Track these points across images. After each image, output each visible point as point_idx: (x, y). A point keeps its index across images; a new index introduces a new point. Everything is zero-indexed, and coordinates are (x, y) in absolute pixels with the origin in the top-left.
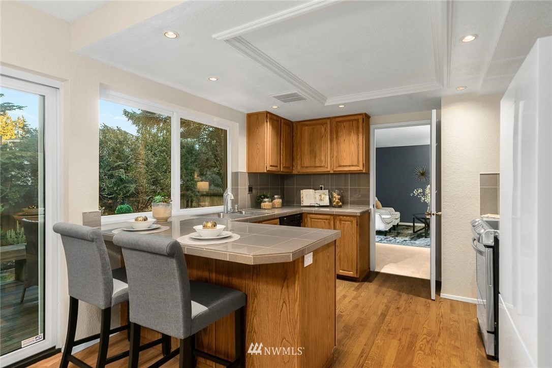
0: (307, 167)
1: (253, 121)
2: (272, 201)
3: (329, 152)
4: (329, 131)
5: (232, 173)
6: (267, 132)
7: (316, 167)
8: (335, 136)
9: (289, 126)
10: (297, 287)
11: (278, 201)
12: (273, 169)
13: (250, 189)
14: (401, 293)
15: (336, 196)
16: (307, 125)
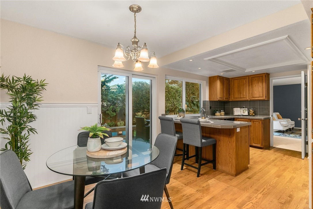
0: (236, 98)
1: (212, 80)
2: (220, 112)
3: (248, 91)
4: (247, 82)
5: (203, 101)
6: (218, 84)
7: (241, 98)
8: (250, 84)
9: (228, 80)
10: (234, 138)
11: (223, 113)
12: (221, 99)
13: (210, 108)
14: (285, 155)
15: (252, 111)
16: (236, 79)
